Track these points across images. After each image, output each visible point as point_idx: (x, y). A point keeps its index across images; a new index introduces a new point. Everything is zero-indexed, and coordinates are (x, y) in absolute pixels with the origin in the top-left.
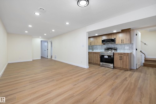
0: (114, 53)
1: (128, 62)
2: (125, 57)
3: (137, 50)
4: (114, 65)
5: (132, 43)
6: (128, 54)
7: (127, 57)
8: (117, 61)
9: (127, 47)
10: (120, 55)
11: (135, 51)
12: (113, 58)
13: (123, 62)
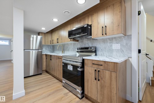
0: (83, 60)
1: (114, 91)
2: (107, 73)
3: (139, 51)
4: (83, 89)
5: (128, 34)
6: (115, 64)
7: (114, 75)
8: (90, 82)
9: (116, 46)
10: (96, 67)
11: (135, 54)
12: (83, 72)
13: (102, 87)
